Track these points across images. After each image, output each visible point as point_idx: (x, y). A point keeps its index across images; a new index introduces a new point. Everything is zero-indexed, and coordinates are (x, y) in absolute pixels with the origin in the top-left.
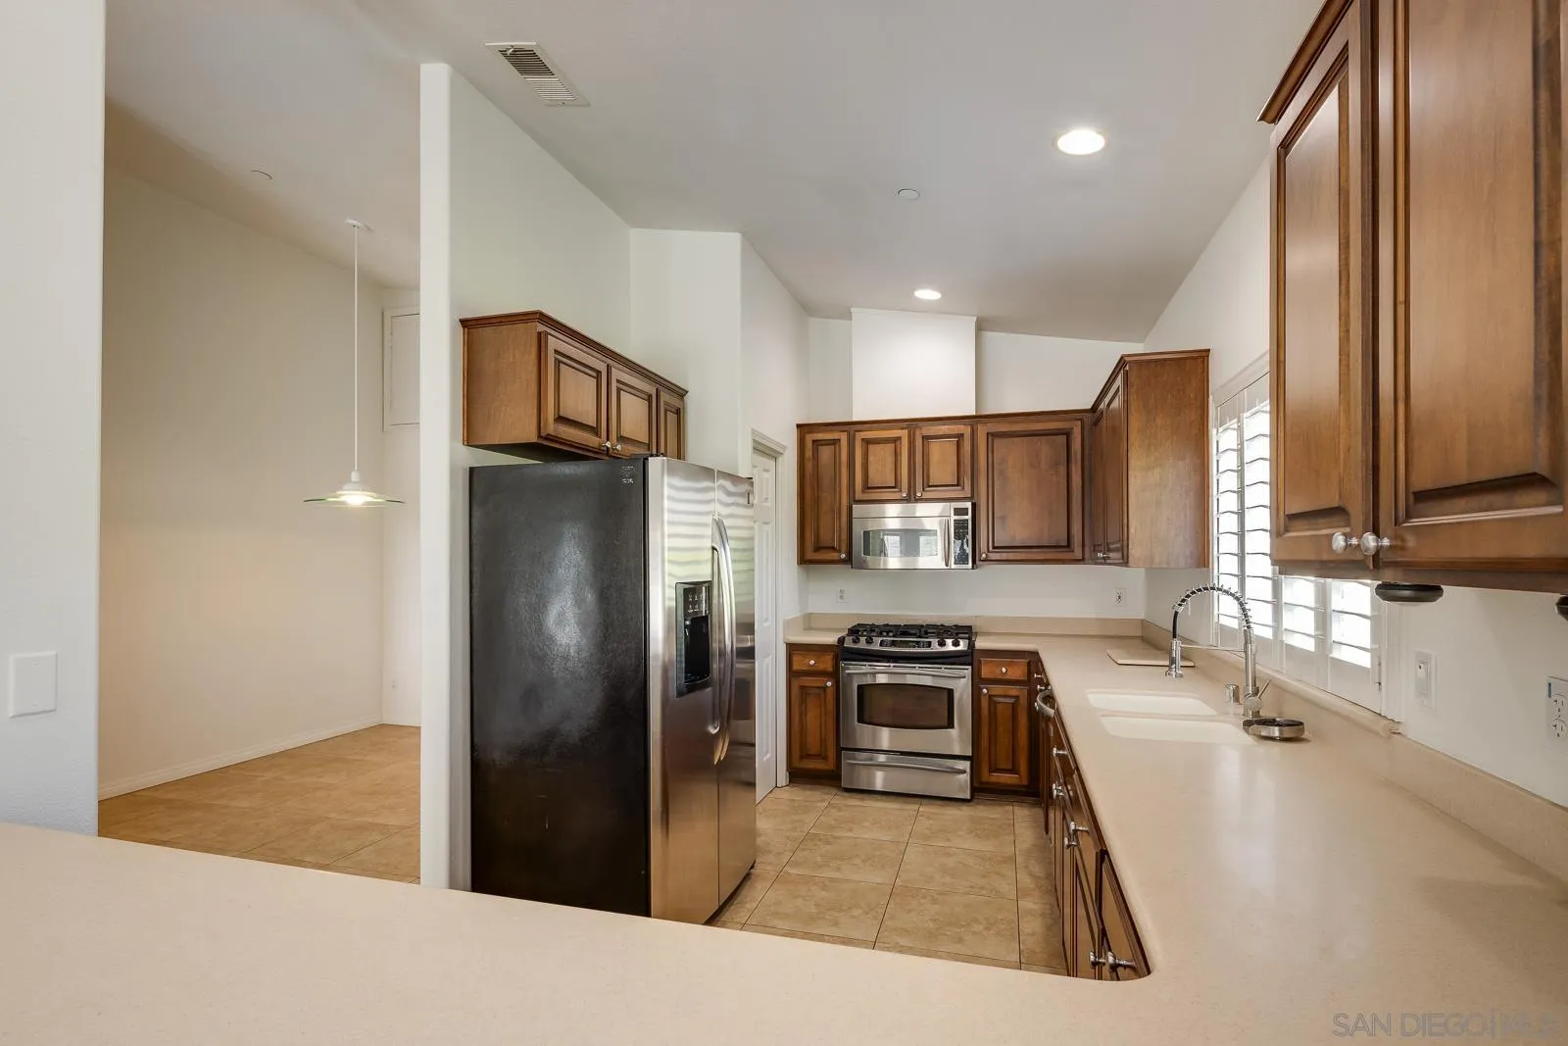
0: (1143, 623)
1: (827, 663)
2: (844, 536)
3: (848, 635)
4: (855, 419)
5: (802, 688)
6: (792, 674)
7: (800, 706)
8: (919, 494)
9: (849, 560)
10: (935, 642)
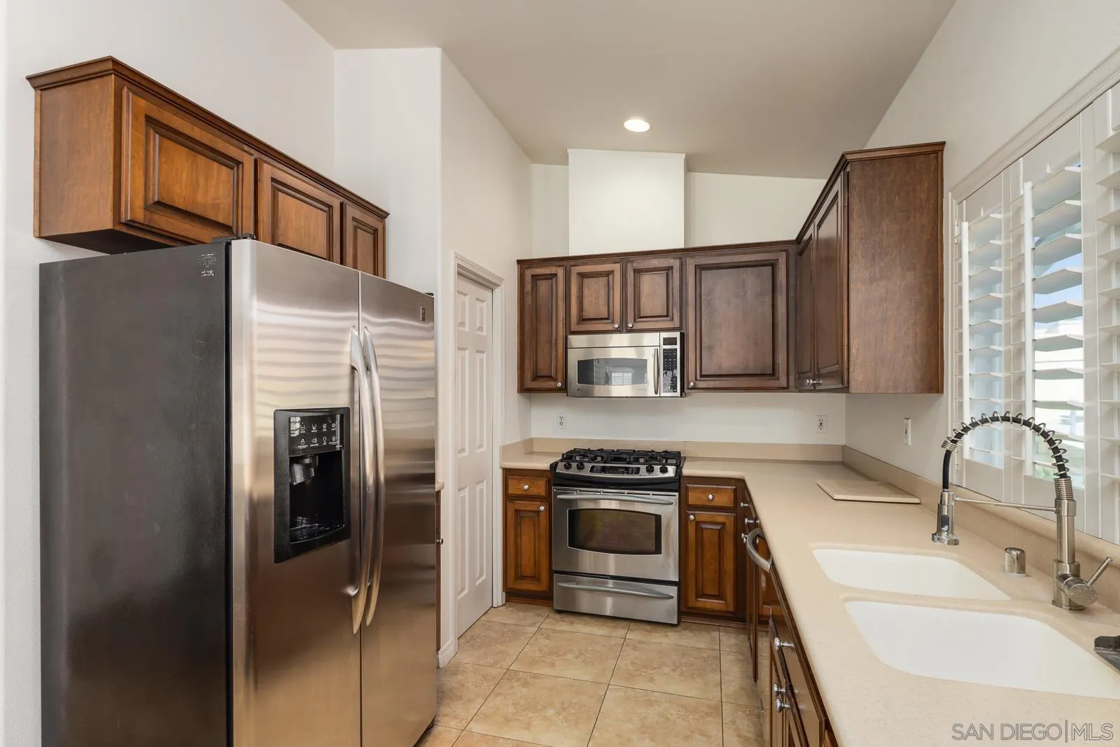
0: (844, 449)
1: (540, 488)
2: (560, 366)
3: (561, 461)
4: (571, 254)
5: (517, 511)
6: (508, 498)
7: (516, 529)
8: (630, 325)
9: (564, 389)
10: (643, 468)
